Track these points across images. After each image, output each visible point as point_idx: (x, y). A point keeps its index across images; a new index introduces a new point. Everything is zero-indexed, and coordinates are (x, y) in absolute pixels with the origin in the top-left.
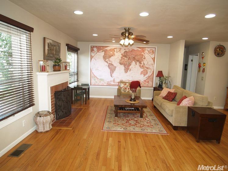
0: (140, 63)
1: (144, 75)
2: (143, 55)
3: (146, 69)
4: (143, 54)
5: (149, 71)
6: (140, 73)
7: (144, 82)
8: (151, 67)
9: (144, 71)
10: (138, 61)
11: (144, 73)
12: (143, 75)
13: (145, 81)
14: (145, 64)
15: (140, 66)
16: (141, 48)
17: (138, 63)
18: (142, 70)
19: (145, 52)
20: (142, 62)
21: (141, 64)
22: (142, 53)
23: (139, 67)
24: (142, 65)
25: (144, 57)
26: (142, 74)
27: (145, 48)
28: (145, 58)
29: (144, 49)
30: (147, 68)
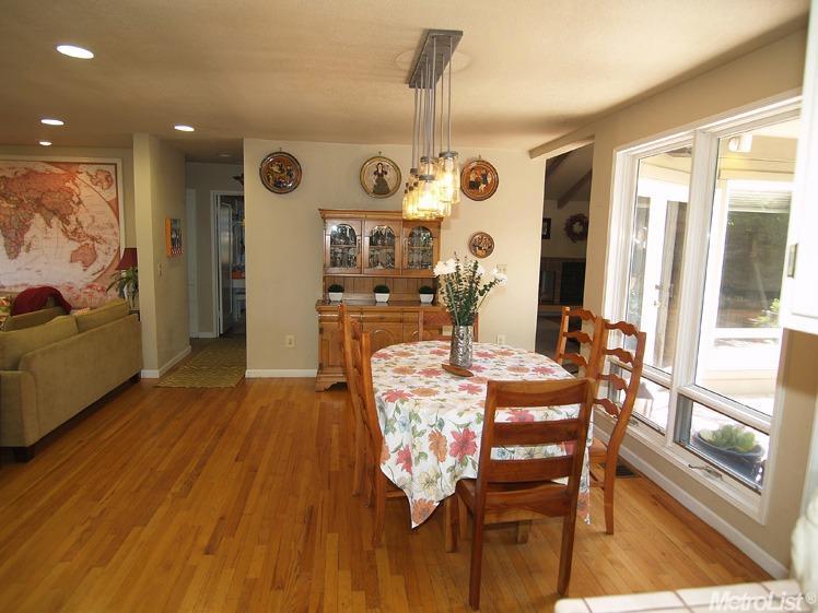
0: (64, 219)
1: (86, 265)
2: (71, 192)
3: (88, 241)
4: (73, 187)
5: (101, 248)
6: (69, 258)
7: (88, 290)
8: (108, 235)
9: (80, 251)
10: (55, 212)
11: (85, 257)
12: (78, 266)
13: (90, 287)
14: (85, 225)
15: (65, 232)
16: (64, 166)
17: (55, 221)
18: (74, 246)
19: (77, 181)
20: (72, 218)
21: (68, 223)
22: (67, 184)
23: (61, 234)
24: (71, 228)
25: (75, 199)
26: (76, 261)
27: (79, 163)
28: (80, 202)
29: (73, 169)
30: (93, 239)
